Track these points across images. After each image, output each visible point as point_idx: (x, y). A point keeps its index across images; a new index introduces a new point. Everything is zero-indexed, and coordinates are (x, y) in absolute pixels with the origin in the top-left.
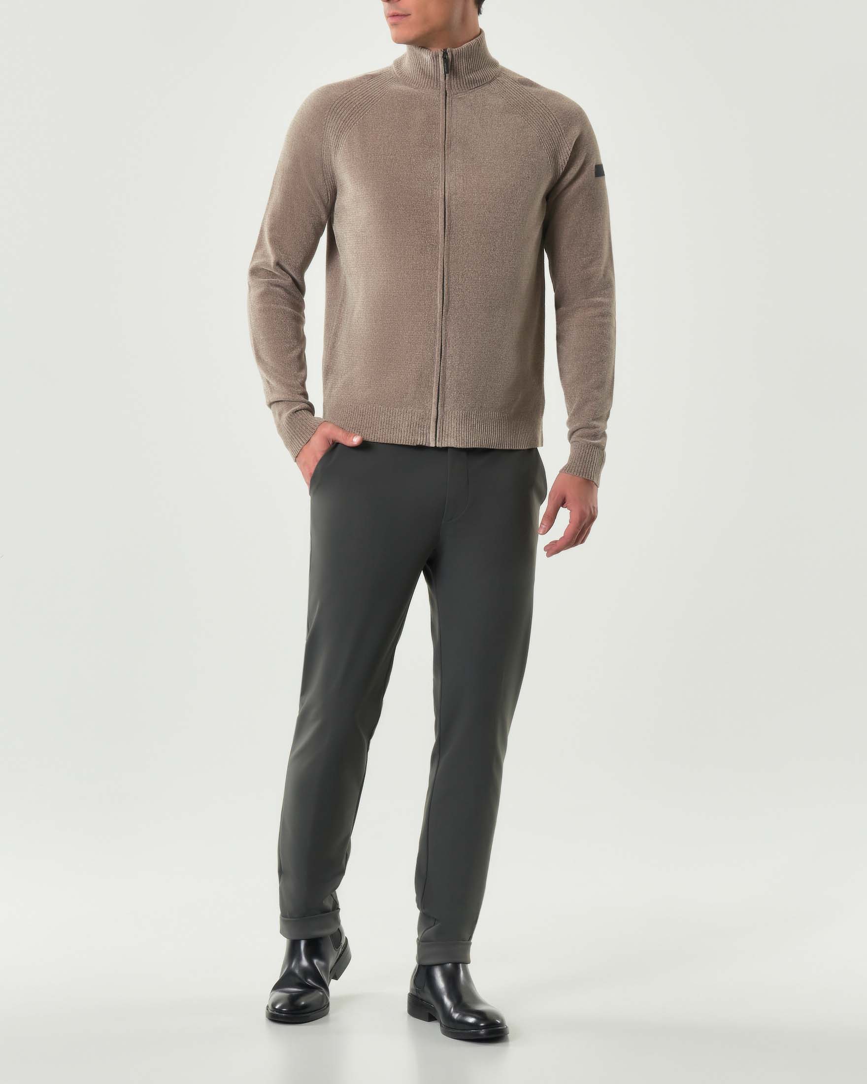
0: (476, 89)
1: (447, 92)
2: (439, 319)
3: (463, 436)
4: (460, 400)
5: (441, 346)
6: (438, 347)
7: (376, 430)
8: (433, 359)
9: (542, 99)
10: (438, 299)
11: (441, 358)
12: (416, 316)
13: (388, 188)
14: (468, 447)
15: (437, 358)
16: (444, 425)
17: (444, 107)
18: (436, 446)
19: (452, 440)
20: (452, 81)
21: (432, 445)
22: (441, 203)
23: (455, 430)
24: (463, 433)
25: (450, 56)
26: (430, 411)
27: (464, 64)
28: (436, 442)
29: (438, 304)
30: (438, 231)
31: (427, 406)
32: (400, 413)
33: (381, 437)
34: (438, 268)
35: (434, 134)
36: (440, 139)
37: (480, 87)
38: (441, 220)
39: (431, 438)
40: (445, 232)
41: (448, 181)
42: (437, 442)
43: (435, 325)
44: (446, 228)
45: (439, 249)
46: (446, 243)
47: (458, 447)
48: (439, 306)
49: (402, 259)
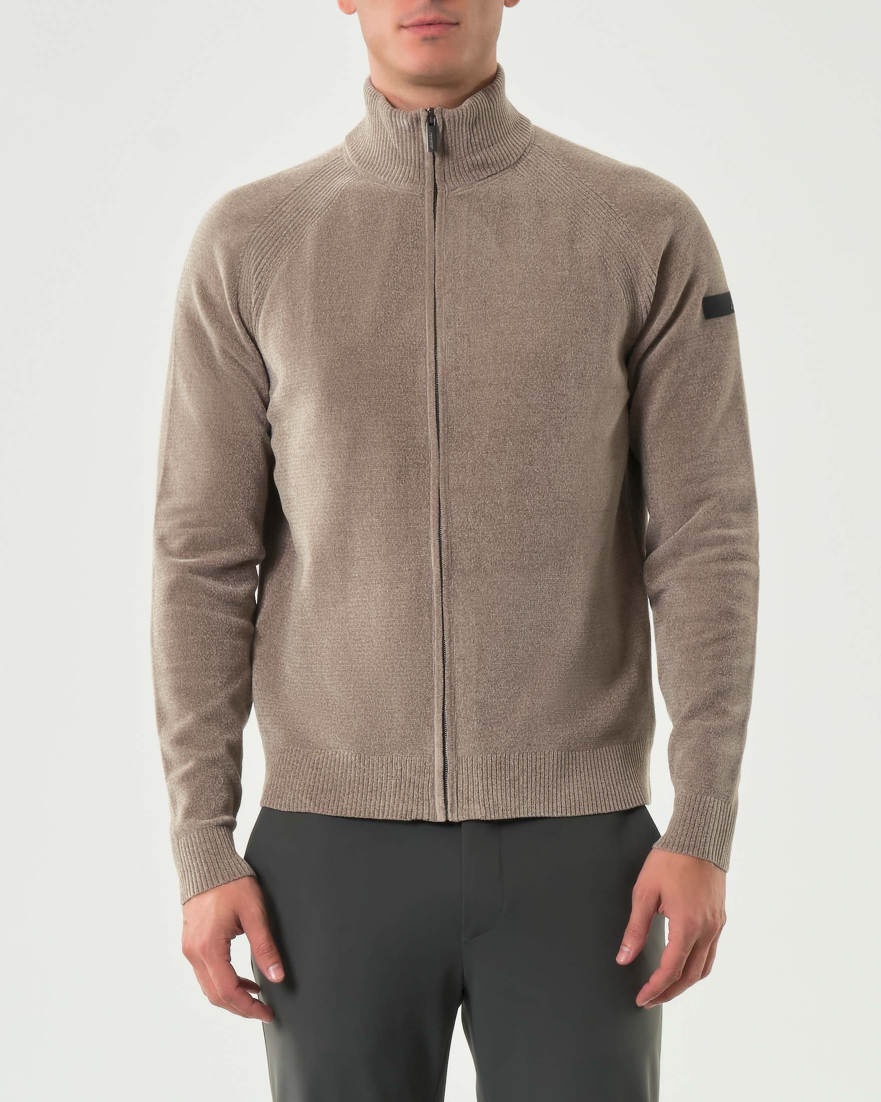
0: (490, 179)
1: (438, 187)
2: (437, 593)
3: (495, 798)
4: (484, 736)
5: (443, 641)
6: (436, 644)
7: (342, 795)
8: (430, 664)
9: (604, 193)
10: (432, 558)
11: (444, 662)
12: (396, 590)
13: (338, 368)
14: (506, 817)
15: (437, 663)
16: (460, 783)
17: (432, 217)
18: (447, 821)
19: (477, 806)
20: (447, 166)
21: (441, 818)
22: (430, 387)
23: (481, 788)
24: (495, 793)
25: (439, 123)
26: (431, 759)
27: (465, 134)
28: (447, 812)
29: (433, 568)
30: (427, 439)
31: (426, 750)
32: (380, 765)
33: (349, 807)
34: (429, 504)
35: (415, 266)
36: (426, 275)
37: (498, 175)
38: (431, 419)
39: (437, 806)
40: (438, 440)
41: (442, 346)
42: (449, 814)
43: (430, 604)
44: (441, 432)
45: (430, 470)
46: (441, 457)
47: (488, 818)
48: (435, 570)
49: (367, 491)
